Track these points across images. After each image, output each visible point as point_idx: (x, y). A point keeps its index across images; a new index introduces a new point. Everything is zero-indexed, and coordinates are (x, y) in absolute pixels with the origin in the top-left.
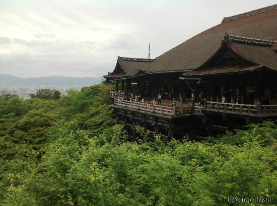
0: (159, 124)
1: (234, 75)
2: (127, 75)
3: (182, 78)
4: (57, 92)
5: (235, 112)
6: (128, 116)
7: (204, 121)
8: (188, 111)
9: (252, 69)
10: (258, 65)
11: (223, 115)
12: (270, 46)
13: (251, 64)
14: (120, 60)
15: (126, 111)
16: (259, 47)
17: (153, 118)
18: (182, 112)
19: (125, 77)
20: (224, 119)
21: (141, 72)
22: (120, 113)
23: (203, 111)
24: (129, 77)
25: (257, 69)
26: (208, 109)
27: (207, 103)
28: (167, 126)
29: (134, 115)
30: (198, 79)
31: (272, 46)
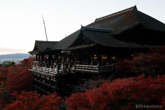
1: (85, 49)
2: (39, 51)
3: (62, 52)
5: (88, 71)
9: (92, 45)
10: (95, 43)
11: (83, 72)
13: (93, 43)
18: (63, 72)
19: (38, 52)
21: (48, 49)
23: (74, 71)
24: (40, 52)
25: (94, 45)
26: (76, 69)
27: (76, 66)
28: (55, 80)
29: (40, 74)
30: (69, 52)
31: (110, 32)
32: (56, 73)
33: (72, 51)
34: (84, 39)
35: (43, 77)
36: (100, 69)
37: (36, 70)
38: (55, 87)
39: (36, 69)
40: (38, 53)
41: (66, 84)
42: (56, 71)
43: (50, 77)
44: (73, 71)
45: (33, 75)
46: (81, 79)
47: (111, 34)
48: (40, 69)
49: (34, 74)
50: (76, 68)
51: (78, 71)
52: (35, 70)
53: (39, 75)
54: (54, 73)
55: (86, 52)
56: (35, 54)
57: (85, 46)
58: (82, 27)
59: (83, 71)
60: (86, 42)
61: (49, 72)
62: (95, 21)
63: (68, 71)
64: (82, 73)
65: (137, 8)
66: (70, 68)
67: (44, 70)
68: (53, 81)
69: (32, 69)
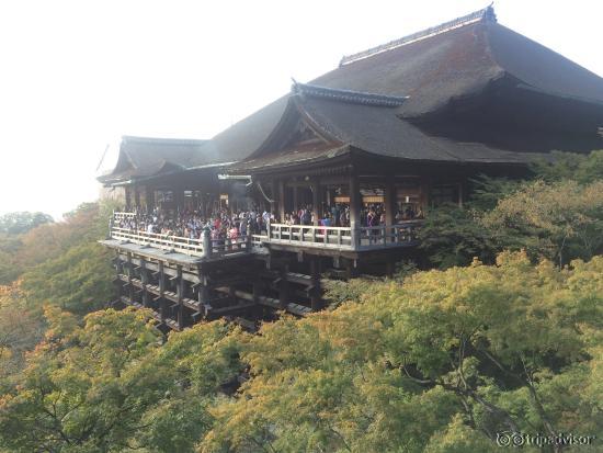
0: (186, 277)
1: (306, 165)
2: (137, 173)
3: (221, 177)
5: (317, 245)
7: (268, 266)
8: (239, 245)
9: (331, 154)
10: (343, 144)
11: (297, 250)
13: (336, 144)
15: (129, 253)
18: (225, 249)
19: (131, 178)
20: (300, 258)
21: (167, 166)
23: (266, 245)
24: (139, 177)
25: (340, 151)
26: (274, 240)
27: (272, 228)
28: (196, 280)
29: (143, 259)
30: (249, 177)
31: (397, 106)
32: (202, 254)
33: (258, 175)
34: (302, 130)
35: (151, 267)
36: (358, 240)
37: (128, 242)
38: (196, 304)
39: (126, 239)
40: (134, 181)
41: (238, 293)
42: (201, 247)
43: (180, 268)
44: (261, 246)
45: (117, 261)
46: (292, 274)
47: (402, 111)
48: (141, 240)
49: (122, 257)
50: (272, 236)
51: (280, 245)
52: (123, 243)
53: (137, 262)
54: (195, 253)
55: (307, 178)
56: (123, 186)
57: (305, 157)
58: (296, 87)
59: (298, 247)
60: (310, 141)
61: (177, 249)
62: (341, 65)
63: (244, 246)
64: (295, 254)
65: (495, 16)
66: (251, 234)
67: (158, 242)
68: (188, 283)
69: (111, 239)
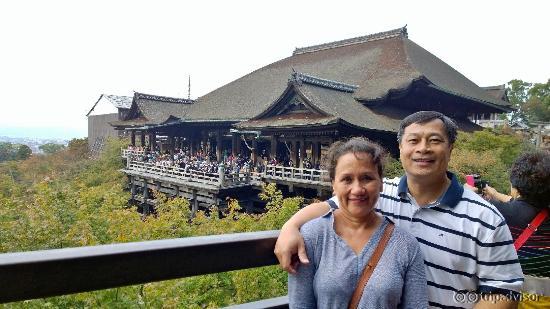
0: (199, 198)
1: (300, 127)
2: (150, 122)
3: (233, 130)
4: (25, 147)
5: (305, 181)
6: (149, 186)
9: (324, 122)
10: (332, 116)
11: (289, 185)
12: (352, 92)
13: (323, 115)
14: (138, 97)
15: (146, 180)
16: (337, 93)
17: (190, 189)
19: (145, 125)
20: (291, 189)
21: (172, 118)
22: (137, 183)
23: (263, 179)
26: (269, 176)
27: (268, 168)
28: (210, 202)
30: (257, 132)
32: (218, 184)
33: (265, 131)
34: (296, 104)
40: (147, 127)
43: (196, 192)
44: (258, 180)
47: (357, 95)
51: (274, 180)
53: (153, 187)
54: (211, 182)
57: (301, 122)
58: (295, 75)
59: (290, 182)
60: (299, 112)
61: (193, 179)
62: (294, 54)
63: (244, 179)
64: (287, 187)
65: (407, 34)
69: (128, 169)
